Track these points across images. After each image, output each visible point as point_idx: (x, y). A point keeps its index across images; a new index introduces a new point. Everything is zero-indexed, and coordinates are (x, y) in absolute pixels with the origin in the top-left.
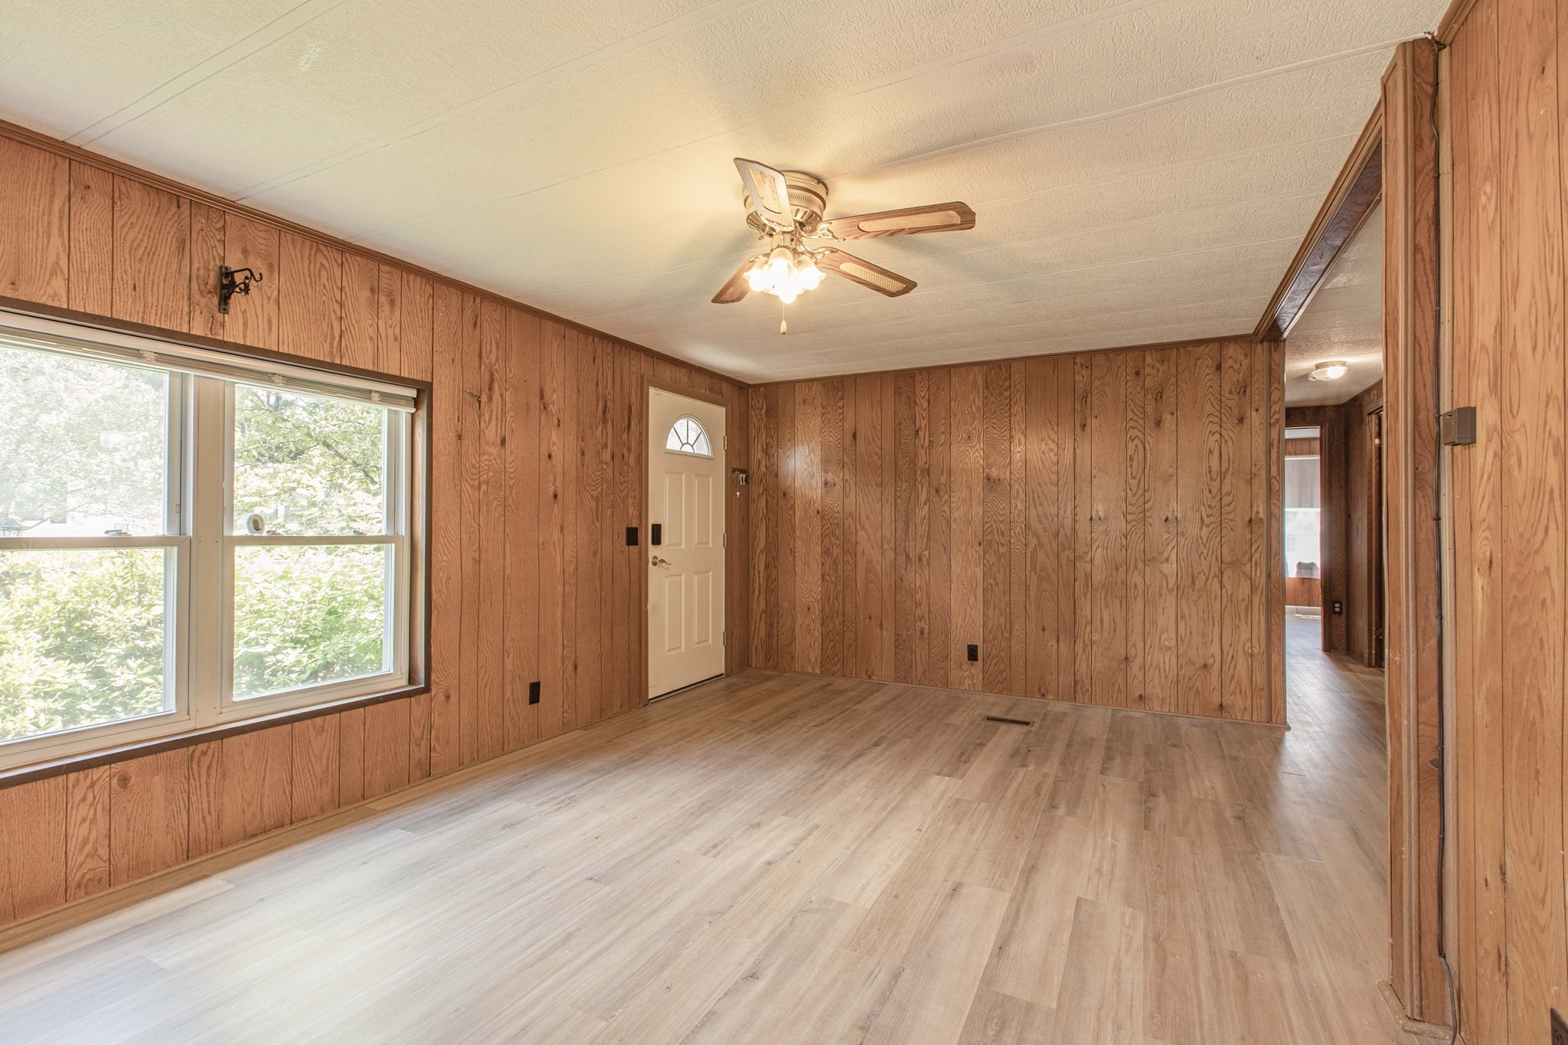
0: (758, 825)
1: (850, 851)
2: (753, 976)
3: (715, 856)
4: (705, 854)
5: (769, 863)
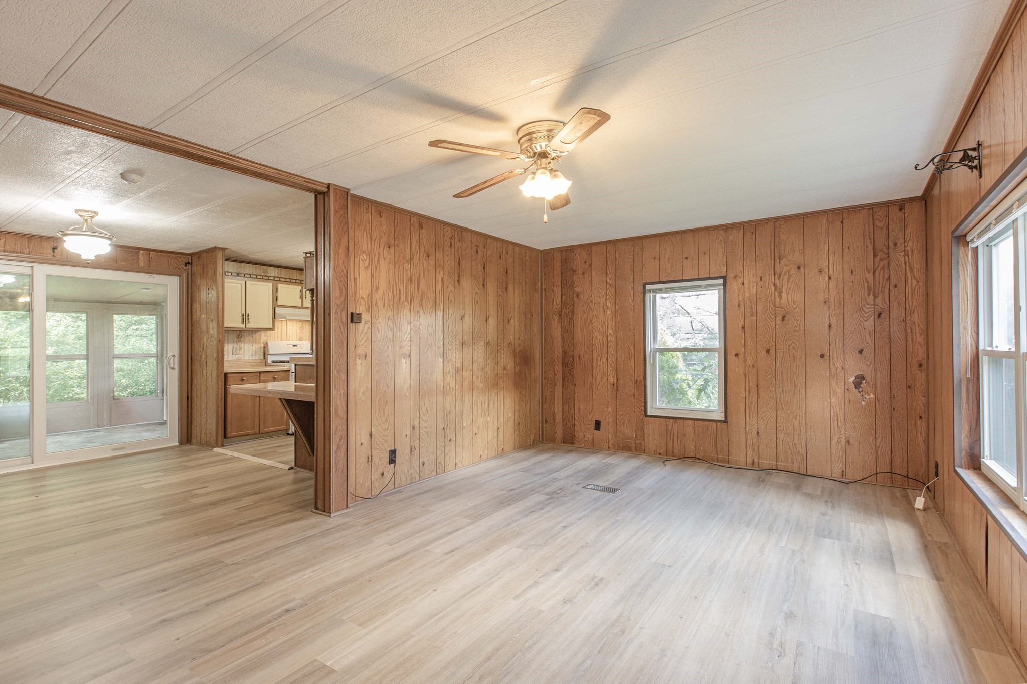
0: (565, 602)
1: (499, 576)
2: (565, 527)
3: (594, 577)
4: (602, 579)
5: (556, 570)
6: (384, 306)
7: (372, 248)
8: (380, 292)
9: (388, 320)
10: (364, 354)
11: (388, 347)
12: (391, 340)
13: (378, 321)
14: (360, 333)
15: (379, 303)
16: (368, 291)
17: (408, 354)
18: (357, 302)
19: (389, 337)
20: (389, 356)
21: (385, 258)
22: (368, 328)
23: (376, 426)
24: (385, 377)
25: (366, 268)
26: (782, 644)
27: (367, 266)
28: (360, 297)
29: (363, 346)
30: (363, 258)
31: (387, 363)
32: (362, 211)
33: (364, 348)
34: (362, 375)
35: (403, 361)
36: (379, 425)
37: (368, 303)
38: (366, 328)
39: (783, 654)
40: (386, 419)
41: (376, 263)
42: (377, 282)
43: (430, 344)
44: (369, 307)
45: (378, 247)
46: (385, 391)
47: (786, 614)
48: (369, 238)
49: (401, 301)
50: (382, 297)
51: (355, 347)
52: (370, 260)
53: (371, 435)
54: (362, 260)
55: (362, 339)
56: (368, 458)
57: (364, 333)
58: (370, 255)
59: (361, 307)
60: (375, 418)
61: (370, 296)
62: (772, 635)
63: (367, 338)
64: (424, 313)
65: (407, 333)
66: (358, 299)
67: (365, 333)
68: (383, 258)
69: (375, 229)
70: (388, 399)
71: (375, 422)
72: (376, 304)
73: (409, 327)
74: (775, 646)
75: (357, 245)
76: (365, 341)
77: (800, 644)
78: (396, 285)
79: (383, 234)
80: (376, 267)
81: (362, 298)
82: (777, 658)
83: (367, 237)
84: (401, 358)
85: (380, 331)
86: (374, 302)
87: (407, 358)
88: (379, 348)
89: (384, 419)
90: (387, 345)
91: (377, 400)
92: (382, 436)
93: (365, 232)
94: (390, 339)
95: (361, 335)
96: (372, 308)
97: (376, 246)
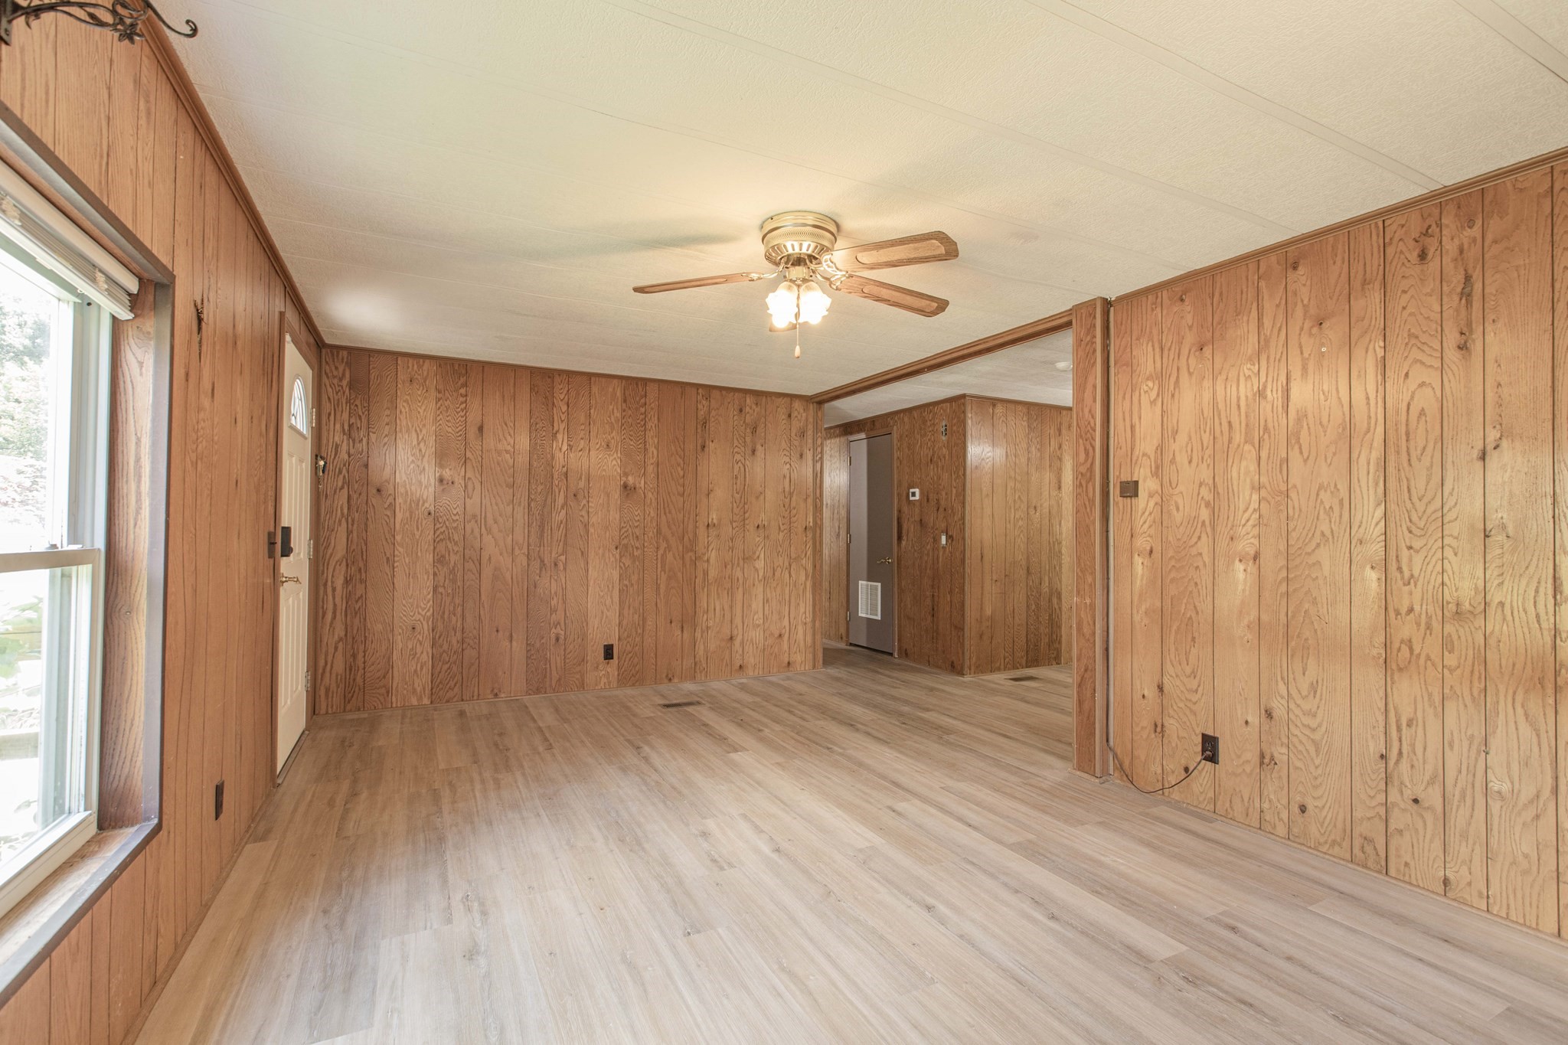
6: (1190, 462)
7: (1164, 366)
8: (1182, 438)
9: (1200, 486)
10: (1148, 548)
11: (1199, 538)
12: (1207, 523)
13: (1176, 491)
14: (1140, 514)
15: (1178, 459)
16: (1156, 442)
17: (1252, 553)
18: (1136, 463)
19: (1202, 518)
20: (1201, 554)
21: (1190, 374)
22: (1156, 504)
23: (1171, 676)
24: (1191, 592)
25: (1153, 403)
26: (469, 910)
27: (1155, 400)
28: (1141, 454)
29: (1144, 535)
30: (1146, 388)
31: (1197, 567)
32: (1144, 312)
33: (1148, 539)
34: (1144, 582)
35: (1239, 567)
36: (1177, 676)
37: (1156, 462)
38: (1151, 504)
39: (465, 900)
40: (1193, 672)
41: (1172, 388)
42: (1175, 422)
43: (1328, 533)
44: (1157, 468)
45: (1176, 358)
46: (1190, 618)
47: (478, 953)
48: (1157, 350)
49: (1233, 446)
50: (1187, 447)
51: (1132, 536)
52: (1161, 386)
53: (1161, 688)
54: (1146, 392)
55: (1145, 522)
56: (1156, 726)
57: (1147, 513)
58: (1160, 377)
59: (1142, 470)
60: (1169, 663)
61: (1160, 449)
62: (484, 913)
63: (1154, 522)
64: (1305, 461)
65: (1251, 510)
66: (1138, 457)
67: (1150, 514)
68: (1186, 374)
69: (1169, 329)
70: (1196, 635)
71: (1168, 667)
72: (1173, 461)
73: (1255, 497)
74: (476, 904)
75: (1135, 371)
76: (1150, 527)
77: (449, 921)
78: (1219, 415)
79: (1187, 329)
80: (1173, 396)
81: (1144, 455)
82: (469, 894)
83: (1154, 350)
84: (1233, 562)
85: (1181, 508)
86: (1167, 458)
87: (1251, 563)
88: (1179, 540)
89: (1188, 670)
90: (1197, 534)
91: (1173, 631)
92: (1184, 699)
93: (1150, 344)
94: (1204, 522)
95: (1141, 516)
96: (1165, 469)
97: (1171, 358)
